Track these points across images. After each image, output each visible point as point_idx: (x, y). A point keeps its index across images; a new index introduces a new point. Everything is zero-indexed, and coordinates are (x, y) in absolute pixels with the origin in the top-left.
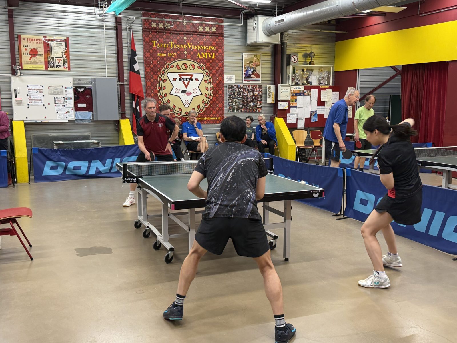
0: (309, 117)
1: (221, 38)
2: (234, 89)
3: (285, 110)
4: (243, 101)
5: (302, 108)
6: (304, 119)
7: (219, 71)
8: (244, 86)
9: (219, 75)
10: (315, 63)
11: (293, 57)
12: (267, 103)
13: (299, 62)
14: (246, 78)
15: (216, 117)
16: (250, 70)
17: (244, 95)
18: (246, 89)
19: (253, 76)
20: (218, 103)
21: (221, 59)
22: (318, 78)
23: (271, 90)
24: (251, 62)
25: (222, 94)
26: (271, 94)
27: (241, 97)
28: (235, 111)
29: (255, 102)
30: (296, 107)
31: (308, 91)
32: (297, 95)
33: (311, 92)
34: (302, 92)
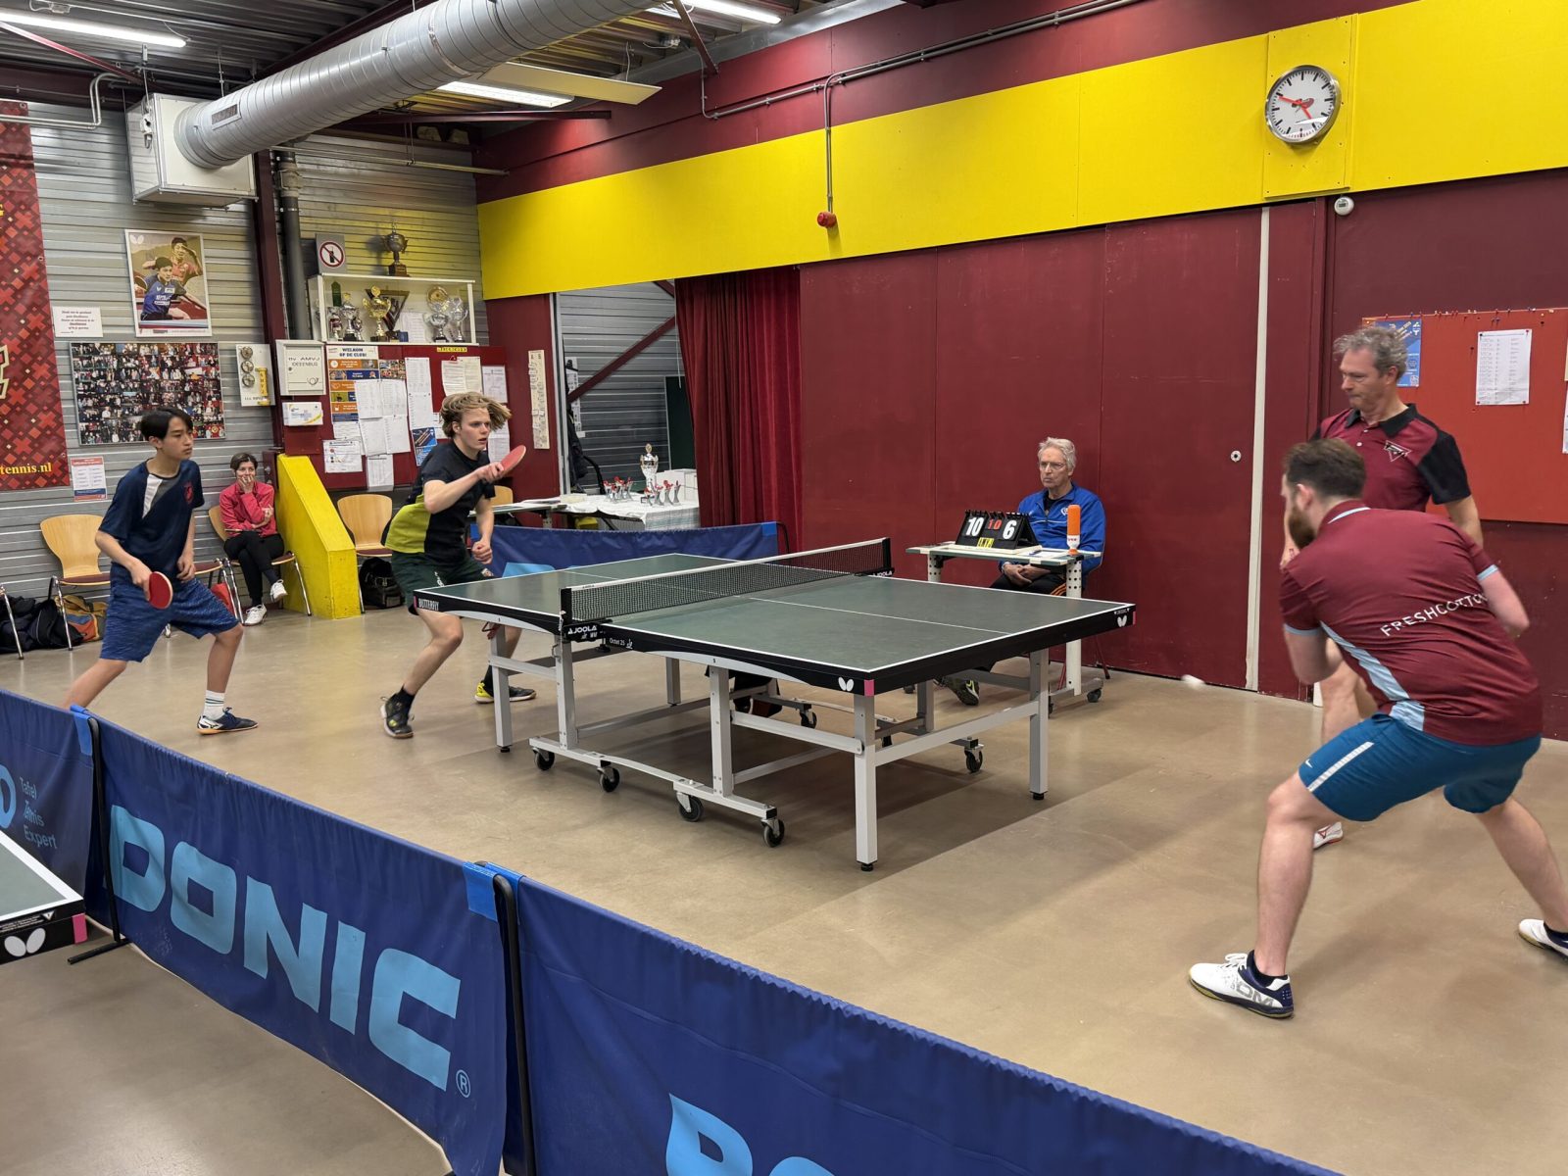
0: (408, 450)
1: (25, 173)
2: (101, 358)
3: (316, 427)
4: (144, 401)
5: (377, 419)
6: (390, 459)
7: (29, 293)
8: (142, 347)
9: (29, 308)
10: (408, 270)
11: (323, 247)
12: (243, 405)
13: (349, 267)
14: (146, 319)
15: (34, 463)
16: (163, 290)
17: (147, 381)
18: (153, 360)
19: (174, 311)
20: (37, 412)
21: (34, 251)
22: (430, 322)
23: (253, 359)
24: (162, 263)
25: (51, 380)
26: (253, 373)
27: (131, 385)
28: (115, 438)
29: (194, 404)
30: (353, 417)
31: (392, 364)
32: (353, 376)
33: (405, 365)
34: (372, 366)
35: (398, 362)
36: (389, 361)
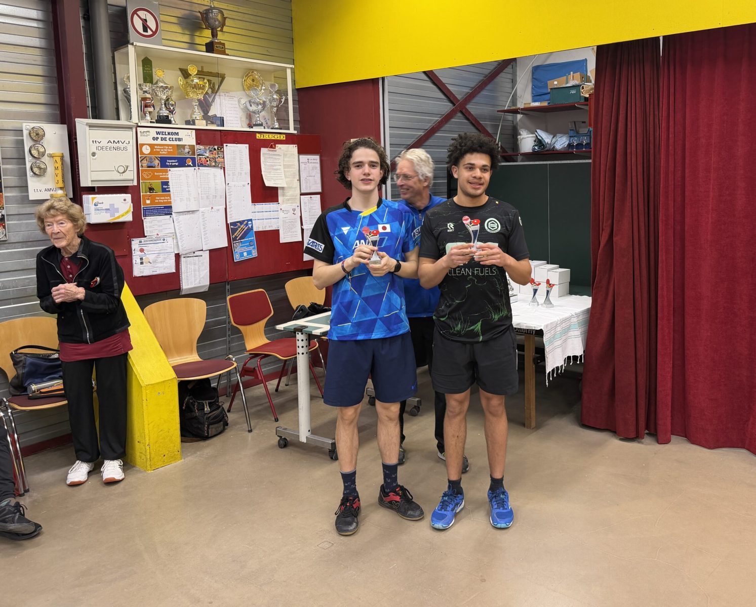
5: (193, 212)
6: (206, 255)
10: (226, 48)
12: (31, 198)
13: (164, 39)
22: (246, 107)
23: (45, 142)
26: (45, 159)
30: (167, 210)
31: (211, 151)
32: (167, 164)
33: (223, 152)
34: (188, 152)
35: (216, 149)
36: (207, 148)
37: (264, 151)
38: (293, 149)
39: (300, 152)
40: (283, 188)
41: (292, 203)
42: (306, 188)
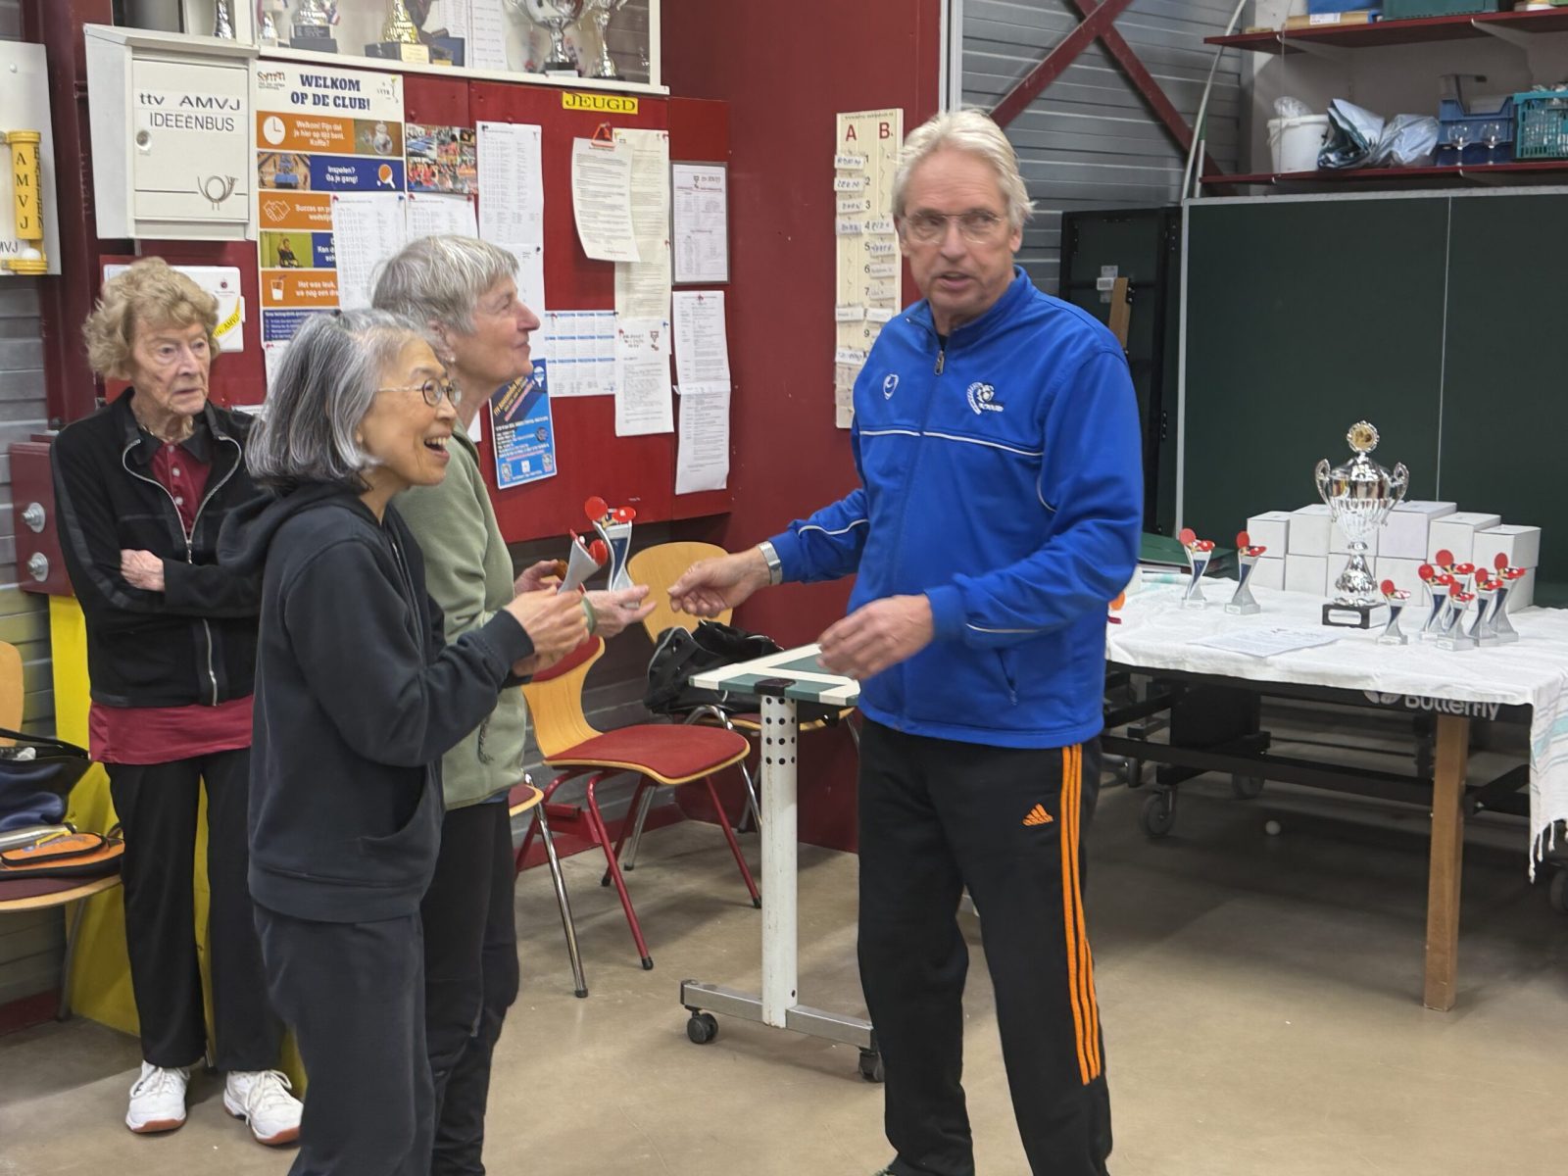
22: (527, 11)
31: (442, 143)
32: (329, 178)
33: (474, 147)
34: (385, 146)
35: (458, 137)
36: (434, 132)
37: (581, 146)
38: (657, 142)
39: (678, 154)
40: (627, 265)
41: (650, 313)
42: (689, 270)
